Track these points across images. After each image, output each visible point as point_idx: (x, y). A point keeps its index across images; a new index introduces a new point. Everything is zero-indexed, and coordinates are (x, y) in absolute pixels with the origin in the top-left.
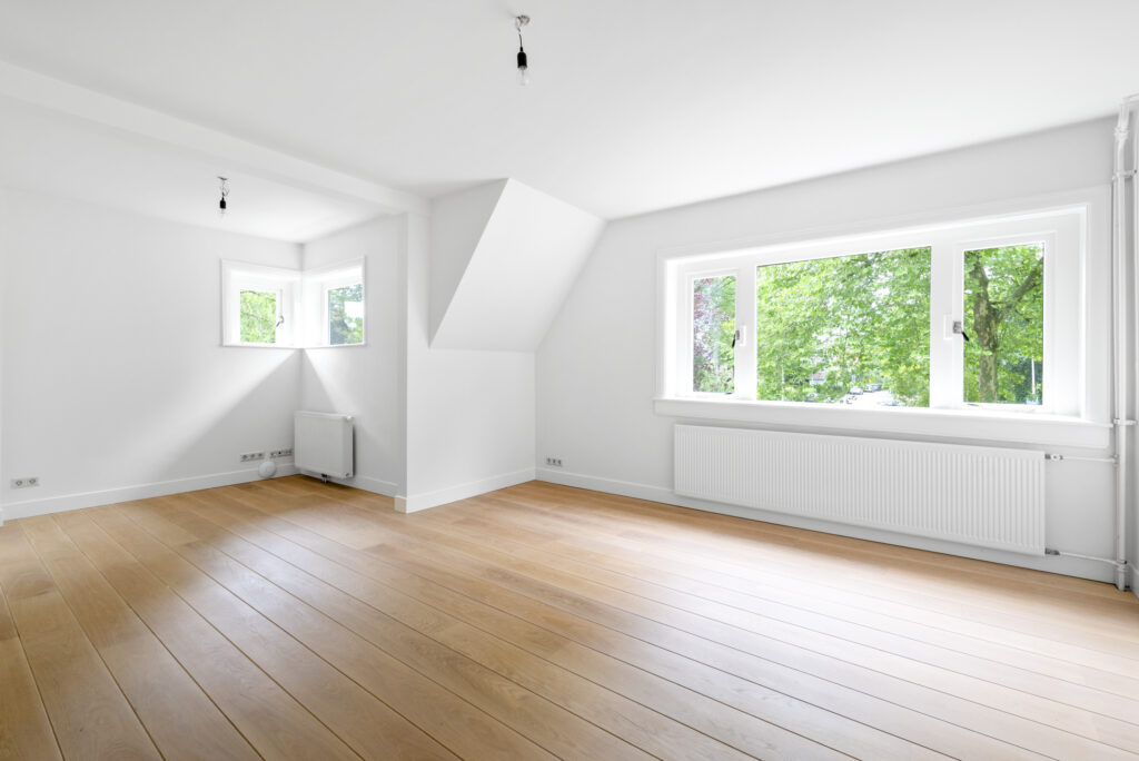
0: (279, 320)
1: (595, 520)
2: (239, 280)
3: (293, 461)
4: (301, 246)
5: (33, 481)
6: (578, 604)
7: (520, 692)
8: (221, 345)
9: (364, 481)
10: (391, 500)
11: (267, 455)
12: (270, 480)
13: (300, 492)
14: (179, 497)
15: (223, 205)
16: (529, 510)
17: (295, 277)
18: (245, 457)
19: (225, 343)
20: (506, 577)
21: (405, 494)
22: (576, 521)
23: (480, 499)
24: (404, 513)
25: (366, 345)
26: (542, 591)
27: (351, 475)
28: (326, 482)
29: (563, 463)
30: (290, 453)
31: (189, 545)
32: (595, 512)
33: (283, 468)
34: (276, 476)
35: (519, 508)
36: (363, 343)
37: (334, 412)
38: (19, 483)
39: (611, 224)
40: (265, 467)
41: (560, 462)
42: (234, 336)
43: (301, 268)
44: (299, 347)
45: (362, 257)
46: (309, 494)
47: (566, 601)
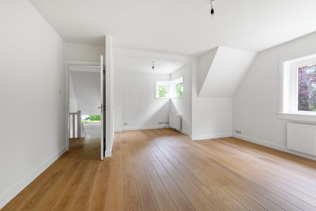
0: (166, 92)
1: (251, 152)
2: (158, 84)
3: (169, 124)
4: (170, 74)
5: (126, 124)
6: (236, 175)
7: (209, 192)
8: (155, 98)
9: (183, 131)
10: (188, 136)
11: (164, 123)
12: (164, 129)
13: (170, 132)
14: (148, 130)
15: (153, 68)
16: (228, 145)
17: (169, 82)
18: (159, 123)
19: (156, 98)
20: (214, 162)
21: (191, 135)
22: (243, 151)
23: (213, 140)
24: (191, 140)
25: (184, 97)
26: (225, 168)
27: (180, 129)
28: (175, 130)
29: (241, 133)
30: (168, 123)
31: (147, 140)
32: (251, 149)
33: (167, 126)
34: (166, 128)
35: (224, 144)
36: (183, 97)
37: (177, 114)
38: (125, 124)
39: (260, 53)
40: (163, 125)
41: (240, 132)
42: (158, 96)
43: (171, 80)
44: (170, 98)
45: (183, 75)
46: (172, 132)
47: (232, 173)
